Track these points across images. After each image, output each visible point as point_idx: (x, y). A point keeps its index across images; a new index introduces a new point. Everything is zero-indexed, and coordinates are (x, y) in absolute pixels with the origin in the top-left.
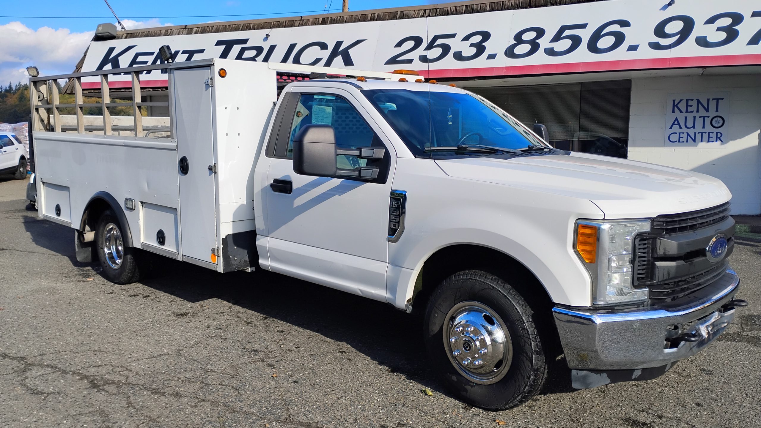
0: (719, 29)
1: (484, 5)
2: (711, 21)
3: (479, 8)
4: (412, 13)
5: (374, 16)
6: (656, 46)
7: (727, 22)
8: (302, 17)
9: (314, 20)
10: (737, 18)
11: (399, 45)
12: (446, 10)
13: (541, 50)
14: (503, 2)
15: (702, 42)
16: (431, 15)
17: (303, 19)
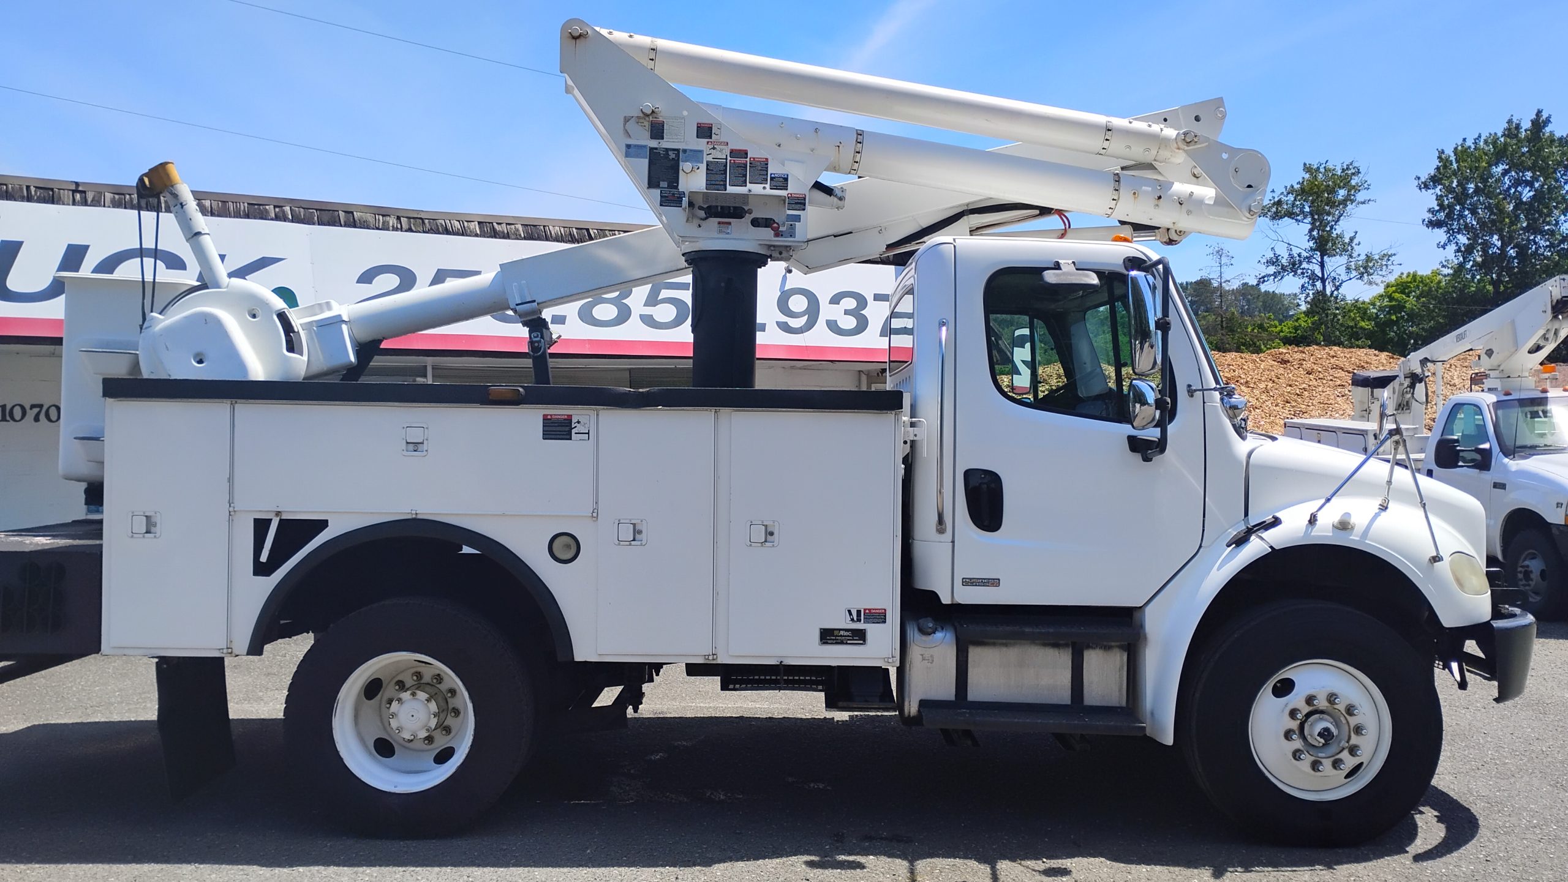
0: (847, 312)
1: (513, 226)
2: (836, 300)
3: (506, 231)
4: (369, 217)
5: (284, 212)
6: (785, 327)
7: (850, 303)
8: (77, 184)
9: (117, 197)
10: (862, 302)
11: (367, 277)
12: (442, 225)
13: (634, 318)
14: (544, 226)
15: (833, 326)
16: (413, 228)
17: (80, 188)
